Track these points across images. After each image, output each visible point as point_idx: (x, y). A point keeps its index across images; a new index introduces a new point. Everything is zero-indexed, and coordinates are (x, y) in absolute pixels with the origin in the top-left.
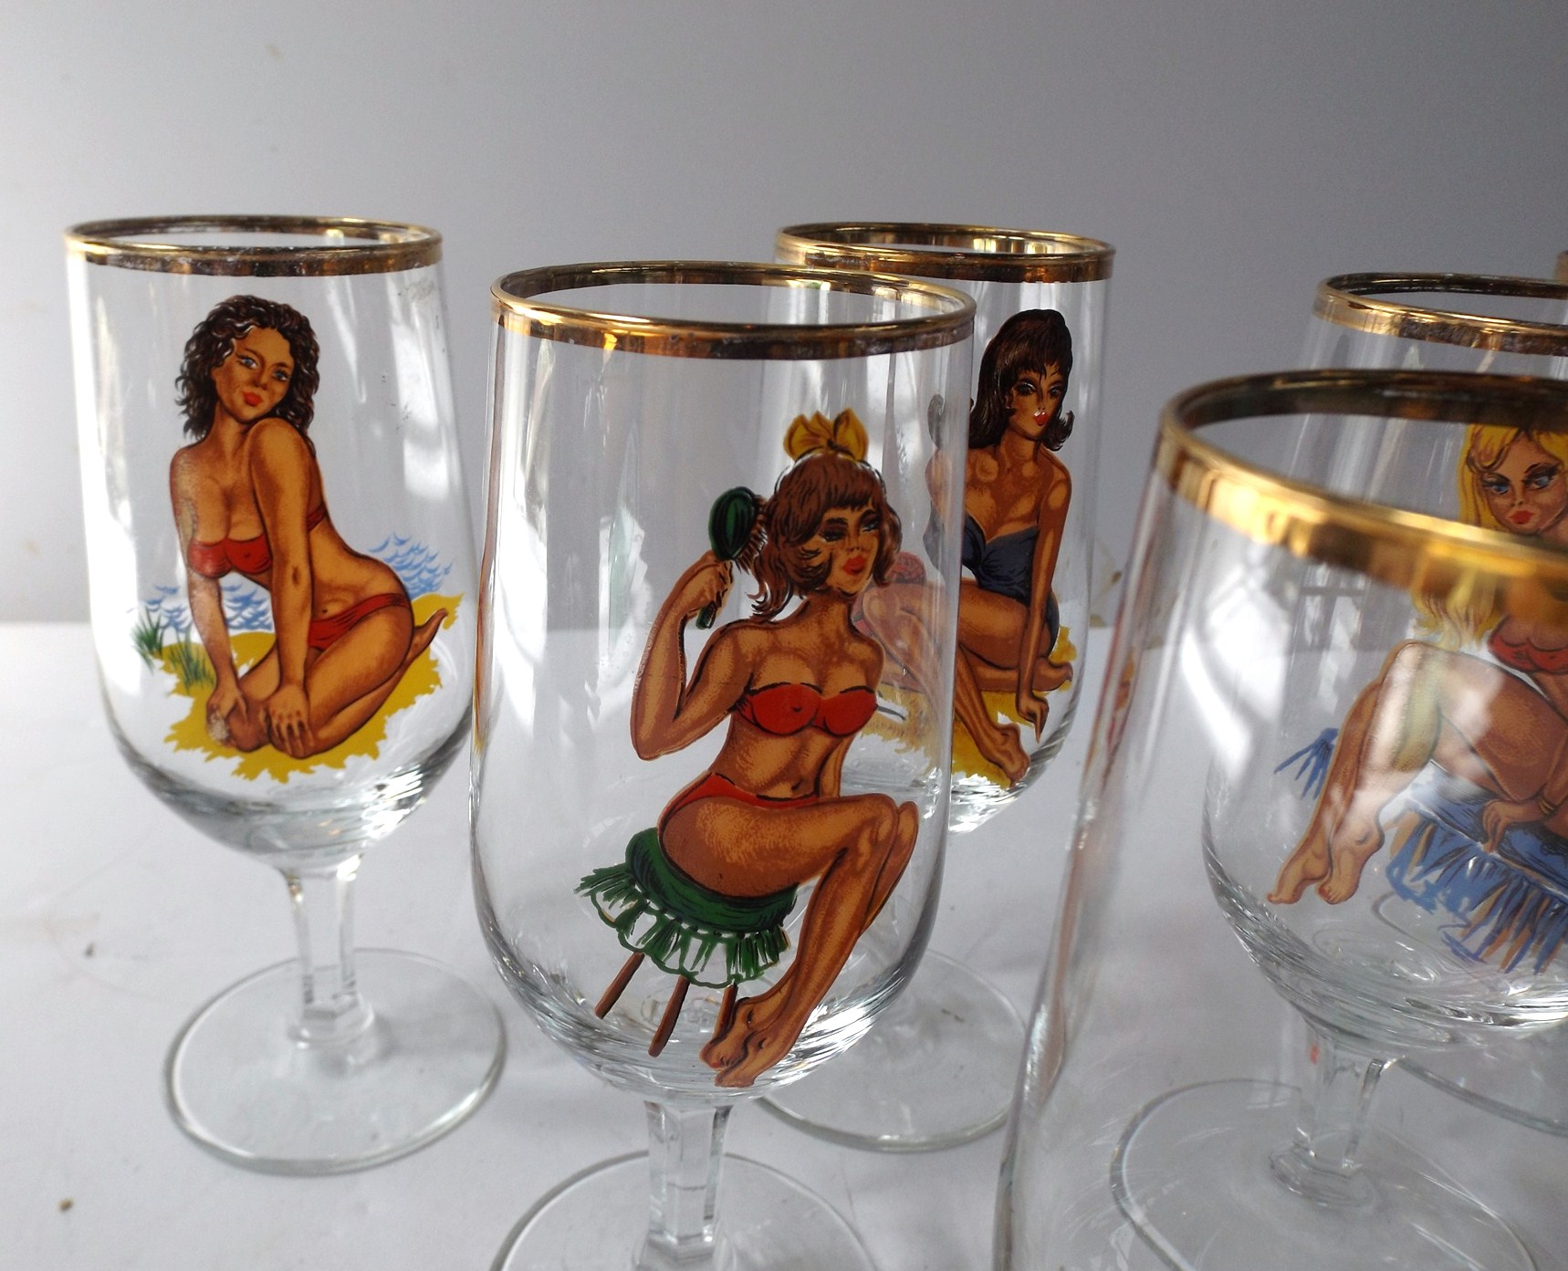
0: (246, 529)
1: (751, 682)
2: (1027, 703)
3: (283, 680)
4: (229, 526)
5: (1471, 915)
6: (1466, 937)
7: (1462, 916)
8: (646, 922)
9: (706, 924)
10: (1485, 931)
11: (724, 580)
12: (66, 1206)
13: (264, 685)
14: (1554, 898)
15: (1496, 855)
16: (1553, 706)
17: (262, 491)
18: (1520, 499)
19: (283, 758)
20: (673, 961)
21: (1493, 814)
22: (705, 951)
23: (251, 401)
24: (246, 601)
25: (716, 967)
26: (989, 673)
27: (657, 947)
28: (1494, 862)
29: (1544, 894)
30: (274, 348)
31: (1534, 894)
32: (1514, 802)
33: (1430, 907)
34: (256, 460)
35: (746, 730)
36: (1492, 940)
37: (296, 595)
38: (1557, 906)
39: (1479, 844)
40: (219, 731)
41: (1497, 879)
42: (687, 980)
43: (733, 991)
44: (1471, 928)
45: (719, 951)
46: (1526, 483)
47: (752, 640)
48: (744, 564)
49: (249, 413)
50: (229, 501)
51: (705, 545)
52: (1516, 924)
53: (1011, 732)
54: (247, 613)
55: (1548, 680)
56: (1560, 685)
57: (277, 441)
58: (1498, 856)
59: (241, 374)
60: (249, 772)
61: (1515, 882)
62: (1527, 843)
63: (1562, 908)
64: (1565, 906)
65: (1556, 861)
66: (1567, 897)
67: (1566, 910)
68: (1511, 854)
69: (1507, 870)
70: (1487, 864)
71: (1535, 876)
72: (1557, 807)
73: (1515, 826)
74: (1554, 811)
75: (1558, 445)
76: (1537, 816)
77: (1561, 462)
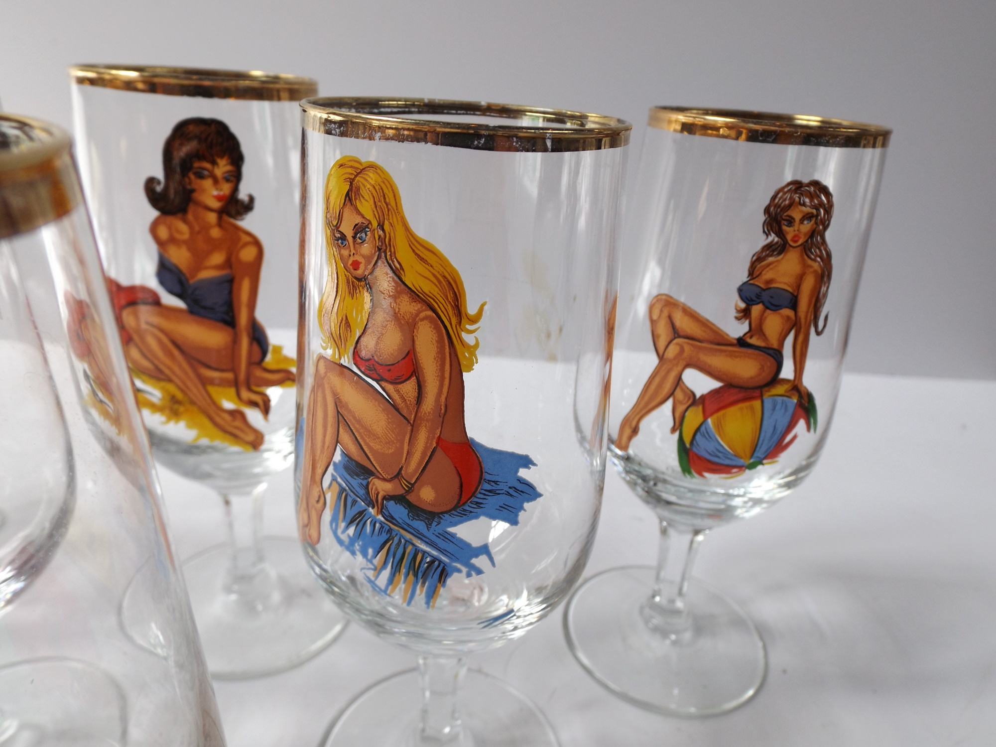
2: (245, 394)
5: (376, 561)
6: (377, 577)
7: (371, 561)
10: (386, 573)
14: (424, 552)
15: (380, 517)
16: (395, 407)
18: (353, 251)
21: (374, 487)
26: (210, 373)
28: (381, 523)
29: (417, 551)
32: (384, 480)
33: (353, 553)
36: (391, 580)
38: (428, 560)
39: (370, 509)
41: (385, 536)
44: (378, 570)
46: (354, 237)
52: (403, 571)
53: (237, 415)
55: (389, 387)
56: (398, 391)
58: (382, 519)
61: (396, 540)
62: (399, 511)
63: (432, 562)
64: (434, 559)
65: (420, 525)
66: (435, 553)
67: (436, 563)
68: (390, 518)
69: (390, 531)
70: (378, 525)
71: (408, 536)
72: (413, 485)
73: (387, 498)
74: (411, 488)
75: (366, 208)
76: (401, 491)
77: (370, 223)
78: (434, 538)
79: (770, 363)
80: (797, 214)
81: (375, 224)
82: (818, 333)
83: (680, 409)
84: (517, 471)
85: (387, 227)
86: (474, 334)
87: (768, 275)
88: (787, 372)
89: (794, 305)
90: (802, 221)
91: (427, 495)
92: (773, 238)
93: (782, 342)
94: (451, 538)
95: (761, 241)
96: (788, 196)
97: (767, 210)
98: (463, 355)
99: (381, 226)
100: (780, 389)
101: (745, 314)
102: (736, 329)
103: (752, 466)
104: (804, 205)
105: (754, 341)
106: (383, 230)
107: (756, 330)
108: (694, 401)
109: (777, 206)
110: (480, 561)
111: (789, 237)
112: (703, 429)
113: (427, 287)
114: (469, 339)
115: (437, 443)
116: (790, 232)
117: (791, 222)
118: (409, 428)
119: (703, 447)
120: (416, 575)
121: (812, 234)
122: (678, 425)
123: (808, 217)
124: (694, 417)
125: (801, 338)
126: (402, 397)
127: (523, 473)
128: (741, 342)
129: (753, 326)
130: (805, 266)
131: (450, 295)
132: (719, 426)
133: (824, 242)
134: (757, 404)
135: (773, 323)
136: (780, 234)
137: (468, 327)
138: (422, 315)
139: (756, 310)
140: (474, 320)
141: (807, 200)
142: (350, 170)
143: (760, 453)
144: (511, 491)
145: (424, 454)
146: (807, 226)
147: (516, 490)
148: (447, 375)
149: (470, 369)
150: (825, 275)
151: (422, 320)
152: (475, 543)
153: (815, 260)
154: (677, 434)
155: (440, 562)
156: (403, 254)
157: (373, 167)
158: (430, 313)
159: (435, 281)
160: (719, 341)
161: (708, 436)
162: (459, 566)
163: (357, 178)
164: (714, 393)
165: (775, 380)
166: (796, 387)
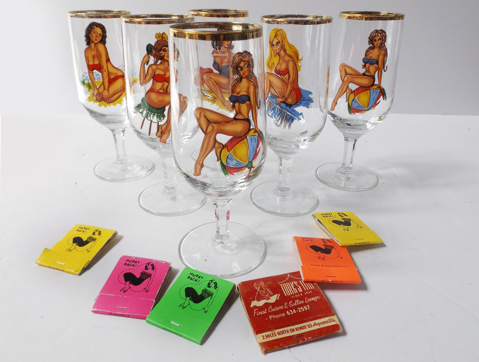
0: (97, 62)
1: (155, 73)
3: (104, 89)
4: (94, 62)
5: (277, 118)
6: (277, 122)
7: (276, 119)
8: (145, 112)
9: (153, 112)
10: (280, 121)
11: (149, 58)
12: (76, 183)
13: (101, 90)
14: (289, 115)
16: (284, 81)
17: (98, 56)
18: (276, 48)
19: (105, 103)
20: (149, 119)
21: (278, 100)
22: (153, 117)
23: (96, 40)
24: (97, 75)
25: (155, 119)
26: (223, 90)
27: (147, 117)
29: (287, 114)
30: (99, 31)
31: (285, 114)
32: (281, 98)
33: (272, 118)
34: (97, 50)
35: (155, 81)
36: (281, 123)
37: (105, 74)
38: (289, 116)
39: (277, 106)
40: (95, 98)
41: (280, 112)
42: (151, 122)
43: (158, 124)
44: (278, 121)
45: (155, 116)
46: (276, 45)
47: (154, 67)
48: (151, 55)
49: (96, 42)
50: (94, 57)
51: (146, 52)
52: (284, 120)
54: (98, 77)
55: (282, 76)
56: (284, 77)
57: (100, 47)
58: (280, 108)
59: (94, 35)
60: (100, 106)
61: (283, 112)
62: (283, 105)
63: (290, 117)
64: (291, 116)
65: (288, 108)
66: (291, 115)
67: (291, 117)
68: (281, 107)
69: (281, 110)
70: (278, 109)
71: (285, 111)
72: (287, 98)
73: (281, 102)
74: (286, 99)
75: (279, 38)
76: (284, 100)
77: (280, 41)
78: (291, 111)
79: (372, 79)
80: (377, 38)
81: (281, 41)
82: (385, 71)
83: (348, 95)
84: (309, 95)
85: (283, 42)
86: (301, 63)
87: (370, 55)
88: (376, 82)
89: (377, 63)
90: (378, 40)
91: (290, 101)
92: (371, 45)
93: (375, 74)
94: (294, 111)
95: (368, 46)
96: (374, 34)
97: (369, 38)
98: (298, 68)
99: (282, 42)
100: (375, 87)
101: (364, 66)
102: (362, 71)
103: (368, 110)
104: (379, 36)
105: (367, 74)
106: (283, 43)
107: (368, 71)
108: (352, 92)
109: (372, 37)
110: (300, 117)
111: (375, 45)
112: (354, 99)
113: (292, 54)
114: (299, 64)
115: (292, 88)
116: (375, 43)
117: (375, 41)
118: (286, 85)
119: (355, 105)
120: (287, 121)
121: (381, 44)
122: (347, 100)
123: (380, 39)
124: (352, 96)
125: (380, 73)
126: (285, 78)
127: (310, 96)
128: (364, 74)
129: (367, 69)
130: (380, 52)
131: (296, 55)
132: (358, 98)
133: (385, 46)
134: (369, 91)
135: (372, 69)
136: (373, 44)
137: (300, 62)
138: (290, 60)
139: (367, 65)
140: (301, 60)
141: (379, 35)
142: (276, 31)
143: (370, 106)
144: (307, 100)
145: (289, 91)
146: (380, 42)
147: (309, 100)
148: (295, 73)
149: (300, 71)
150: (386, 55)
151: (290, 61)
152: (300, 112)
153: (382, 51)
154: (347, 102)
155: (292, 117)
156: (287, 47)
157: (281, 30)
158: (292, 59)
159: (293, 52)
160: (357, 74)
161: (356, 102)
162: (296, 118)
163: (278, 32)
164: (357, 89)
165: (373, 84)
166: (379, 87)
